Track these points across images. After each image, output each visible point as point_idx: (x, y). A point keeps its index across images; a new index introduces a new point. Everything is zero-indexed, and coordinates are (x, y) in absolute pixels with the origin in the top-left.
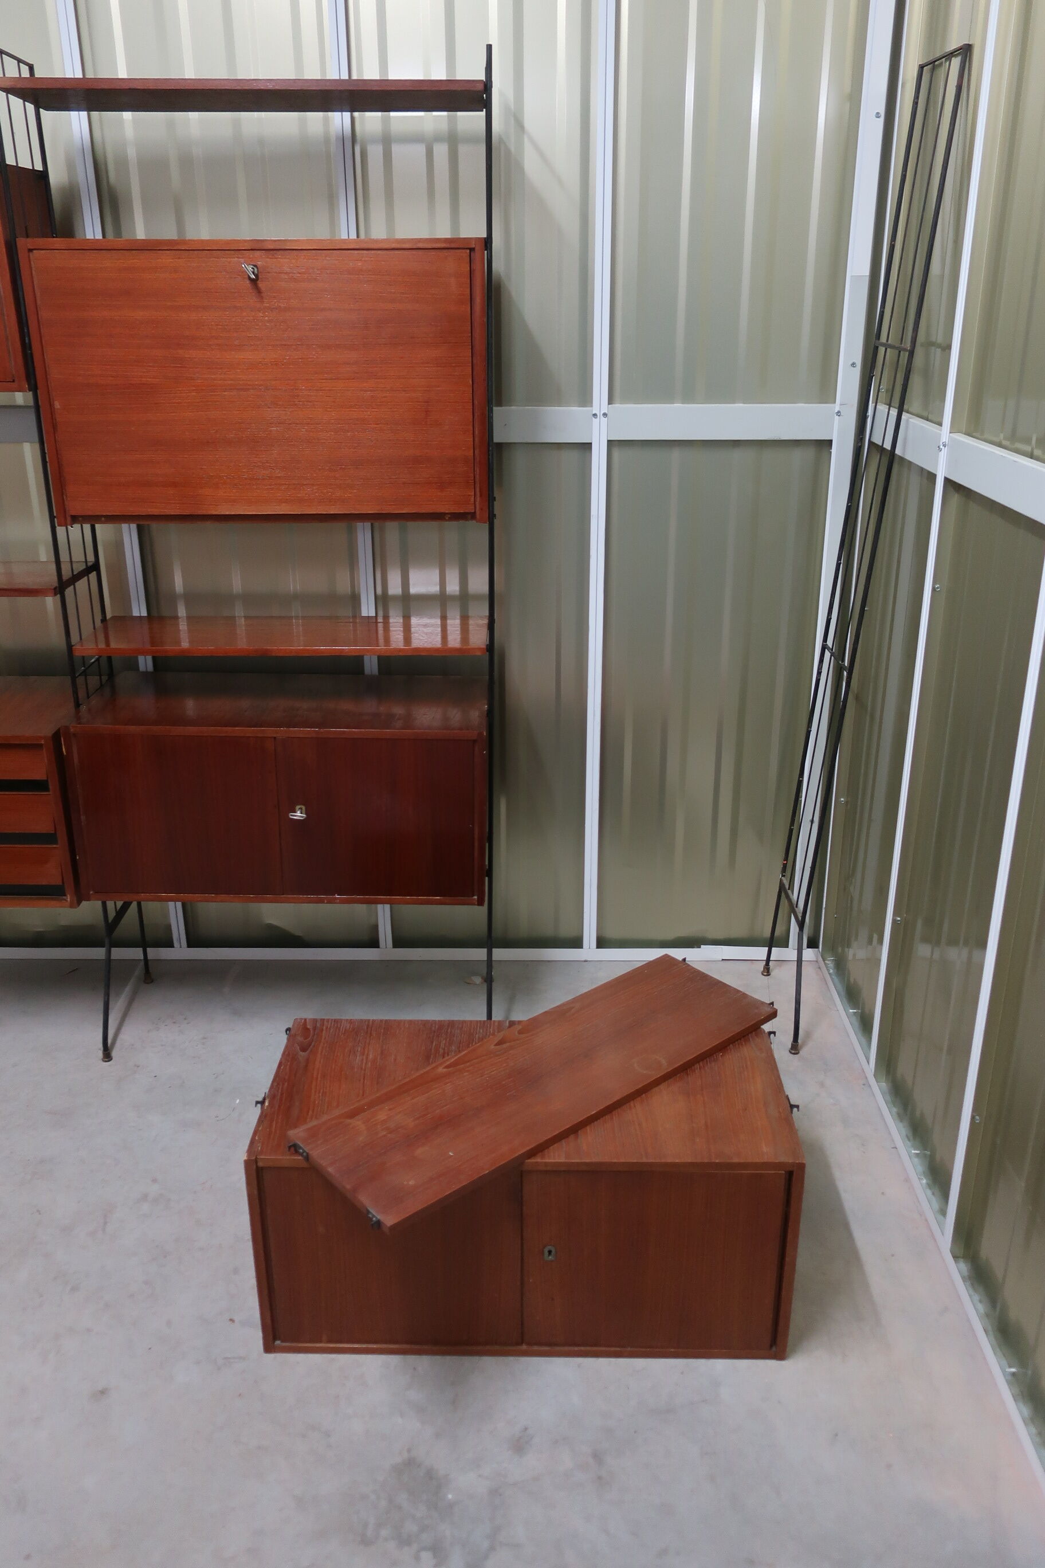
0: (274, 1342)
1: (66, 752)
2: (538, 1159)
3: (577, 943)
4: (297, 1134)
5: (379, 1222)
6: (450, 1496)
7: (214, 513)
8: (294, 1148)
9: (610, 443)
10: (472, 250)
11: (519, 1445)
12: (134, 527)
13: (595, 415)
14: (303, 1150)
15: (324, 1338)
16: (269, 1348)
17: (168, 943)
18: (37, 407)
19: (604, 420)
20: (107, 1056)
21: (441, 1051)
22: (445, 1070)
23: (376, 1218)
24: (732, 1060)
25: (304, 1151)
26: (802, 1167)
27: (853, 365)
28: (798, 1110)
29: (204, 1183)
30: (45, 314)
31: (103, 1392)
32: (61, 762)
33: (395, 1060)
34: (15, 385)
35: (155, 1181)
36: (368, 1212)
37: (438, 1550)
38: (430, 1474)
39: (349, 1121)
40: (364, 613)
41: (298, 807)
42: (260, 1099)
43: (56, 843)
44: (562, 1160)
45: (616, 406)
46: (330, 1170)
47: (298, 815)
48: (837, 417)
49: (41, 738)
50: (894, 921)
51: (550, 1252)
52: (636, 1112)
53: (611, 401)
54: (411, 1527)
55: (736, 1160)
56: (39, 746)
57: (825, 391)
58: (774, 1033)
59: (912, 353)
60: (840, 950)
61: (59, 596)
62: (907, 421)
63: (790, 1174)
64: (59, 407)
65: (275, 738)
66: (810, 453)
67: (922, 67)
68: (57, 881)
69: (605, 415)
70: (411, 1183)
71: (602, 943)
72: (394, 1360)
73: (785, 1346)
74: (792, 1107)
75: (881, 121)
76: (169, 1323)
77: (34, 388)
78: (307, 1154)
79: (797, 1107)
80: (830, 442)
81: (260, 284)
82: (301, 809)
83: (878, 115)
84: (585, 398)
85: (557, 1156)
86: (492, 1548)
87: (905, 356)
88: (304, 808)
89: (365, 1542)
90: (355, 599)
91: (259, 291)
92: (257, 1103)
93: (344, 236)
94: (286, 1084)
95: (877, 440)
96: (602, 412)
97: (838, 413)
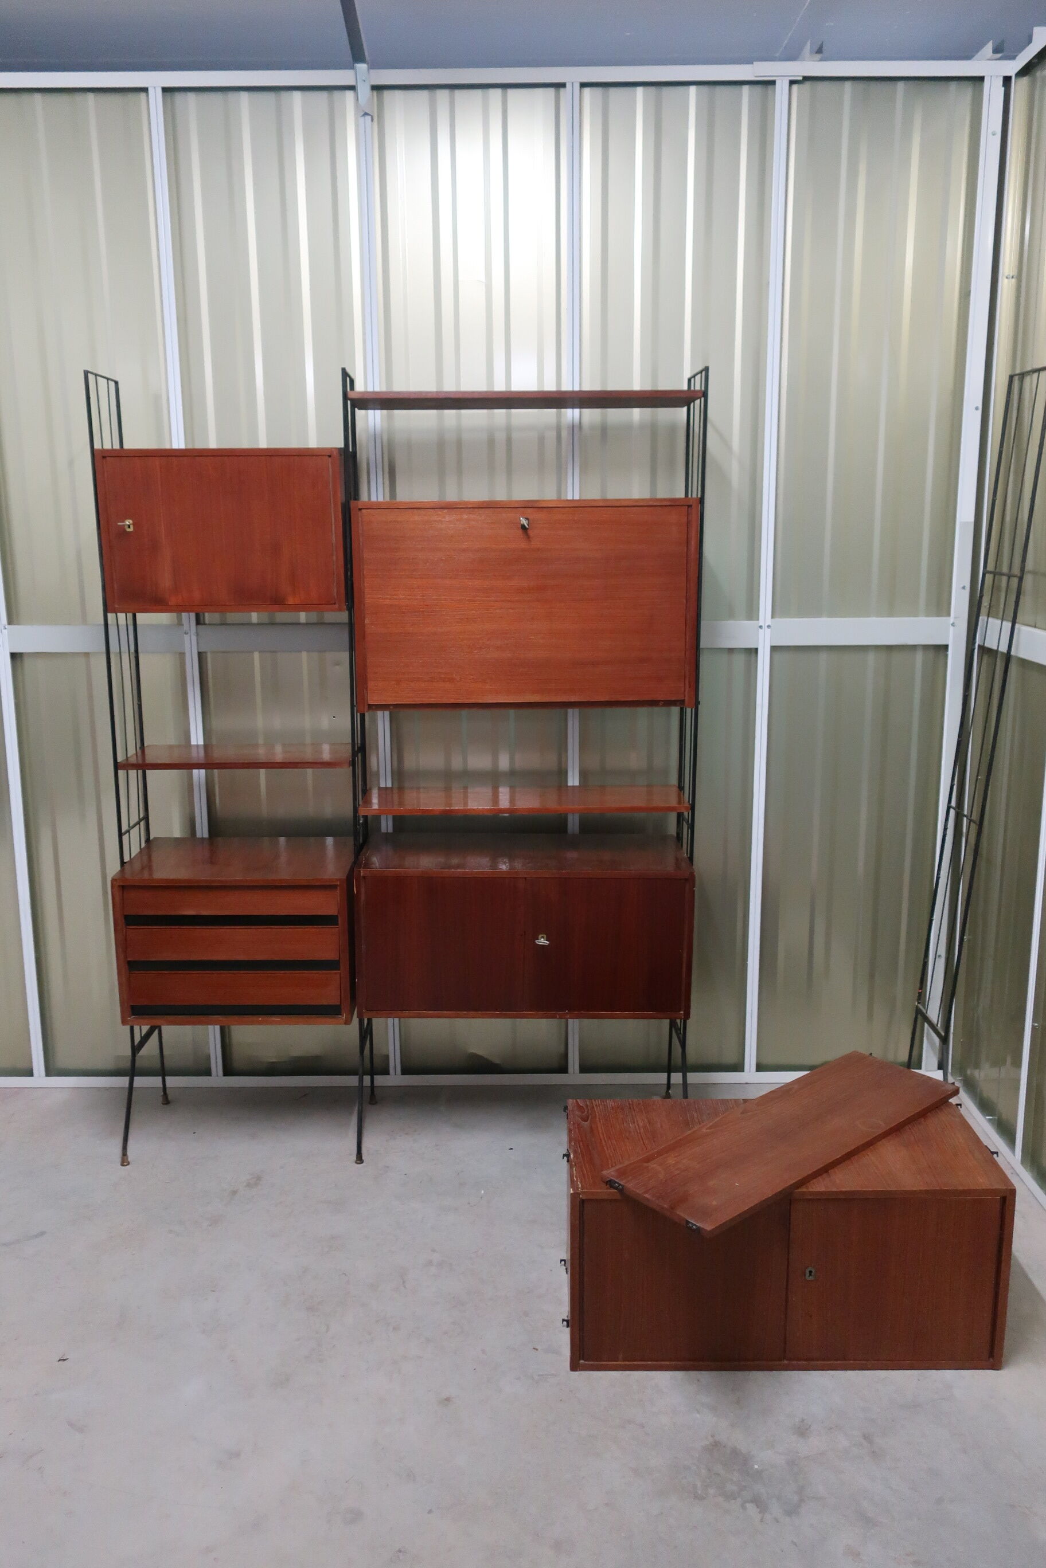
0: (580, 1359)
1: (357, 892)
2: (803, 1189)
3: (738, 1067)
4: (610, 1173)
5: (699, 1228)
6: (756, 1467)
7: (480, 701)
8: (610, 1183)
9: (774, 649)
10: (690, 506)
11: (802, 1431)
12: (387, 713)
13: (761, 627)
14: (618, 1183)
15: (621, 1356)
16: (574, 1367)
17: (386, 1072)
18: (351, 625)
19: (768, 631)
20: (359, 1159)
21: (697, 1120)
22: (708, 1131)
23: (696, 1226)
24: (934, 1123)
25: (620, 1184)
26: (1013, 1192)
27: (964, 588)
28: (998, 1156)
29: (476, 1252)
30: (367, 555)
31: (447, 1400)
32: (351, 900)
33: (662, 1126)
34: (337, 606)
35: (434, 1251)
36: (688, 1222)
37: (757, 1501)
38: (735, 1452)
39: (646, 1164)
40: (570, 784)
41: (541, 936)
42: (565, 1152)
43: (339, 970)
44: (823, 1189)
45: (777, 620)
46: (646, 1195)
47: (542, 941)
48: (952, 628)
49: (337, 880)
50: (1033, 1028)
51: (811, 1272)
52: (870, 1158)
53: (773, 617)
54: (731, 1487)
55: (961, 1188)
56: (335, 887)
57: (941, 606)
58: (960, 1105)
59: (1021, 579)
60: (969, 1072)
61: (351, 767)
62: (1019, 630)
63: (1004, 1199)
64: (368, 622)
65: (525, 878)
66: (931, 654)
67: (1011, 378)
68: (334, 1001)
69: (769, 626)
70: (714, 1203)
71: (760, 1068)
72: (679, 1375)
73: (1001, 1355)
74: (993, 1153)
75: (980, 412)
76: (484, 1352)
77: (350, 609)
78: (623, 1186)
79: (997, 1153)
80: (946, 647)
81: (531, 533)
82: (543, 937)
83: (977, 408)
84: (752, 613)
85: (819, 1186)
86: (802, 1501)
87: (1015, 582)
88: (545, 936)
89: (699, 1498)
90: (562, 773)
91: (528, 537)
92: (564, 1155)
93: (570, 498)
94: (581, 1144)
95: (991, 643)
96: (767, 625)
97: (953, 625)
